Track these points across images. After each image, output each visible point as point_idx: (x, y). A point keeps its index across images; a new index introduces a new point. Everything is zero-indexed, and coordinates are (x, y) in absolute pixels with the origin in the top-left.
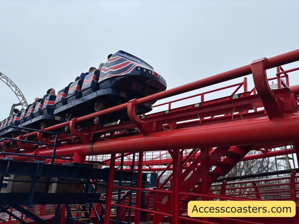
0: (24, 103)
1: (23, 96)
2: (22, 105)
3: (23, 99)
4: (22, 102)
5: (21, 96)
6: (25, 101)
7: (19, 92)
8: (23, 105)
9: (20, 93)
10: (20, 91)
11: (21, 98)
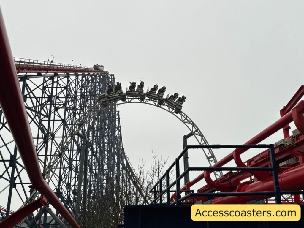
0: (195, 131)
1: (192, 121)
2: (194, 135)
3: (193, 126)
4: (193, 131)
5: (190, 123)
6: (197, 129)
7: (186, 119)
8: (196, 134)
9: (188, 118)
10: (187, 117)
11: (190, 126)
